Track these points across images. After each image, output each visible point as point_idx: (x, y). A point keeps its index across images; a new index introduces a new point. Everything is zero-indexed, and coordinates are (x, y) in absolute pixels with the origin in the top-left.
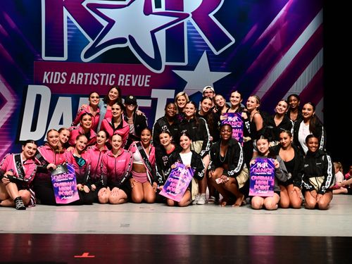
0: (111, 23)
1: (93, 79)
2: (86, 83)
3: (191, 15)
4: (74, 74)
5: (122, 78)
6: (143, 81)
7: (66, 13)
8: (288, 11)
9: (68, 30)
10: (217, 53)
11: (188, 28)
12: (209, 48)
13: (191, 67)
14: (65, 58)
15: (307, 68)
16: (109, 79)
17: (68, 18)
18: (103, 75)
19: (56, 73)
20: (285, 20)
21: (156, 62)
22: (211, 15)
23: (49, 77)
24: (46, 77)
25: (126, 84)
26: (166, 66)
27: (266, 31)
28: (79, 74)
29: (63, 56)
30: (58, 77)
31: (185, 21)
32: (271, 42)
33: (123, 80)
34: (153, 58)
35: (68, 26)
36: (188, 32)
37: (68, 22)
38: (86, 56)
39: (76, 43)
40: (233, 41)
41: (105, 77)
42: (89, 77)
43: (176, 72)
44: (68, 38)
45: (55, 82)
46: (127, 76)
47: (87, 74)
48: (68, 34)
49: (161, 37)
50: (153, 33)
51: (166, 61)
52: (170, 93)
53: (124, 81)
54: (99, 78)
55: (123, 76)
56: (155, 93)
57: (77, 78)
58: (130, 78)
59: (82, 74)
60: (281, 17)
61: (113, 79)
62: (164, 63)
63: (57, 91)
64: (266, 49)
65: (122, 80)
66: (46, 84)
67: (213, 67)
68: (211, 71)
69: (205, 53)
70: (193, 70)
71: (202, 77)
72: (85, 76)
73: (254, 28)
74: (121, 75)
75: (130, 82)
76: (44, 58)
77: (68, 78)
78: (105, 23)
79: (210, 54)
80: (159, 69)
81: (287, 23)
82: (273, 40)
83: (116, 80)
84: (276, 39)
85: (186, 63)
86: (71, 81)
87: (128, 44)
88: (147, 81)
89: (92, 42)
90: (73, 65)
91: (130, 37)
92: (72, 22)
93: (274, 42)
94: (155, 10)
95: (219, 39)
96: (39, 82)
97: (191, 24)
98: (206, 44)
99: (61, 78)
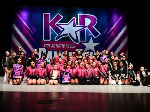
0: (64, 29)
1: (58, 46)
2: (56, 47)
4: (53, 45)
6: (73, 46)
7: (50, 27)
8: (117, 25)
10: (95, 38)
12: (93, 36)
13: (87, 42)
14: (50, 40)
15: (123, 42)
16: (63, 46)
18: (61, 45)
19: (47, 44)
20: (116, 28)
22: (93, 26)
23: (45, 46)
24: (44, 46)
26: (80, 42)
27: (110, 31)
29: (49, 39)
30: (48, 46)
31: (85, 28)
33: (67, 46)
35: (51, 31)
36: (86, 31)
38: (56, 39)
39: (53, 35)
40: (100, 34)
41: (62, 45)
43: (83, 43)
47: (56, 45)
48: (51, 33)
49: (78, 33)
50: (76, 32)
52: (81, 50)
54: (60, 46)
56: (77, 50)
57: (53, 46)
58: (69, 45)
60: (114, 26)
62: (79, 41)
63: (48, 50)
64: (110, 36)
66: (44, 48)
68: (93, 43)
71: (91, 45)
73: (106, 30)
75: (69, 47)
76: (44, 40)
77: (51, 46)
78: (62, 30)
79: (93, 38)
82: (112, 33)
83: (65, 46)
85: (86, 41)
87: (69, 35)
88: (74, 46)
89: (58, 35)
90: (52, 42)
91: (69, 33)
92: (52, 29)
94: (76, 25)
95: (95, 33)
96: (42, 47)
97: (87, 29)
98: (92, 35)
99: (49, 46)
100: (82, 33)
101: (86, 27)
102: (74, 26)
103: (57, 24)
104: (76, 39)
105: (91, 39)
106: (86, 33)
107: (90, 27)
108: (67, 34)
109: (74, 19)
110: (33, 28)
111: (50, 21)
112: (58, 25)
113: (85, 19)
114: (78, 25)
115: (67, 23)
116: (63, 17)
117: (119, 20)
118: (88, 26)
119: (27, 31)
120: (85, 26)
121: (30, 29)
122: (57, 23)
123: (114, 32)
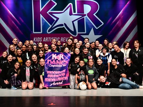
0: (58, 19)
2: (49, 41)
3: (87, 15)
4: (45, 38)
5: (62, 39)
7: (41, 16)
8: (123, 12)
9: (42, 22)
10: (97, 28)
11: (86, 19)
12: (94, 27)
13: (87, 34)
14: (41, 32)
15: (131, 33)
16: (57, 39)
17: (42, 18)
18: (55, 38)
19: (38, 38)
21: (74, 33)
22: (94, 14)
23: (36, 39)
24: (34, 39)
25: (64, 41)
26: (78, 34)
27: (115, 19)
28: (46, 38)
29: (40, 32)
31: (85, 17)
32: (117, 24)
34: (73, 31)
35: (42, 21)
36: (86, 21)
37: (42, 19)
38: (49, 31)
39: (45, 26)
40: (103, 23)
42: (50, 39)
43: (82, 36)
44: (42, 25)
45: (38, 41)
46: (64, 38)
47: (49, 38)
48: (42, 24)
50: (73, 22)
51: (78, 32)
53: (63, 40)
55: (63, 38)
57: (46, 39)
58: (65, 39)
59: (47, 38)
60: (121, 14)
61: (59, 39)
62: (77, 33)
64: (115, 26)
65: (62, 40)
67: (96, 34)
69: (92, 28)
70: (88, 35)
71: (92, 37)
72: (48, 39)
73: (111, 19)
74: (61, 38)
75: (65, 40)
76: (34, 33)
77: (43, 39)
78: (55, 19)
79: (94, 29)
80: (76, 35)
81: (123, 16)
82: (118, 23)
84: (119, 22)
85: (85, 33)
86: (44, 40)
87: (64, 26)
89: (51, 26)
90: (44, 35)
92: (43, 19)
93: (118, 24)
94: (73, 13)
97: (87, 18)
98: (93, 25)
99: (40, 40)
100: (81, 22)
101: (85, 15)
102: (71, 14)
103: (49, 13)
104: (73, 30)
105: (92, 30)
106: (86, 22)
107: (90, 15)
108: (62, 25)
109: (70, 6)
110: (20, 18)
111: (41, 9)
112: (51, 13)
113: (84, 5)
114: (75, 13)
115: (62, 10)
116: (56, 4)
117: (126, 5)
118: (88, 14)
119: (13, 22)
120: (85, 13)
121: (16, 19)
122: (50, 11)
123: (120, 20)
